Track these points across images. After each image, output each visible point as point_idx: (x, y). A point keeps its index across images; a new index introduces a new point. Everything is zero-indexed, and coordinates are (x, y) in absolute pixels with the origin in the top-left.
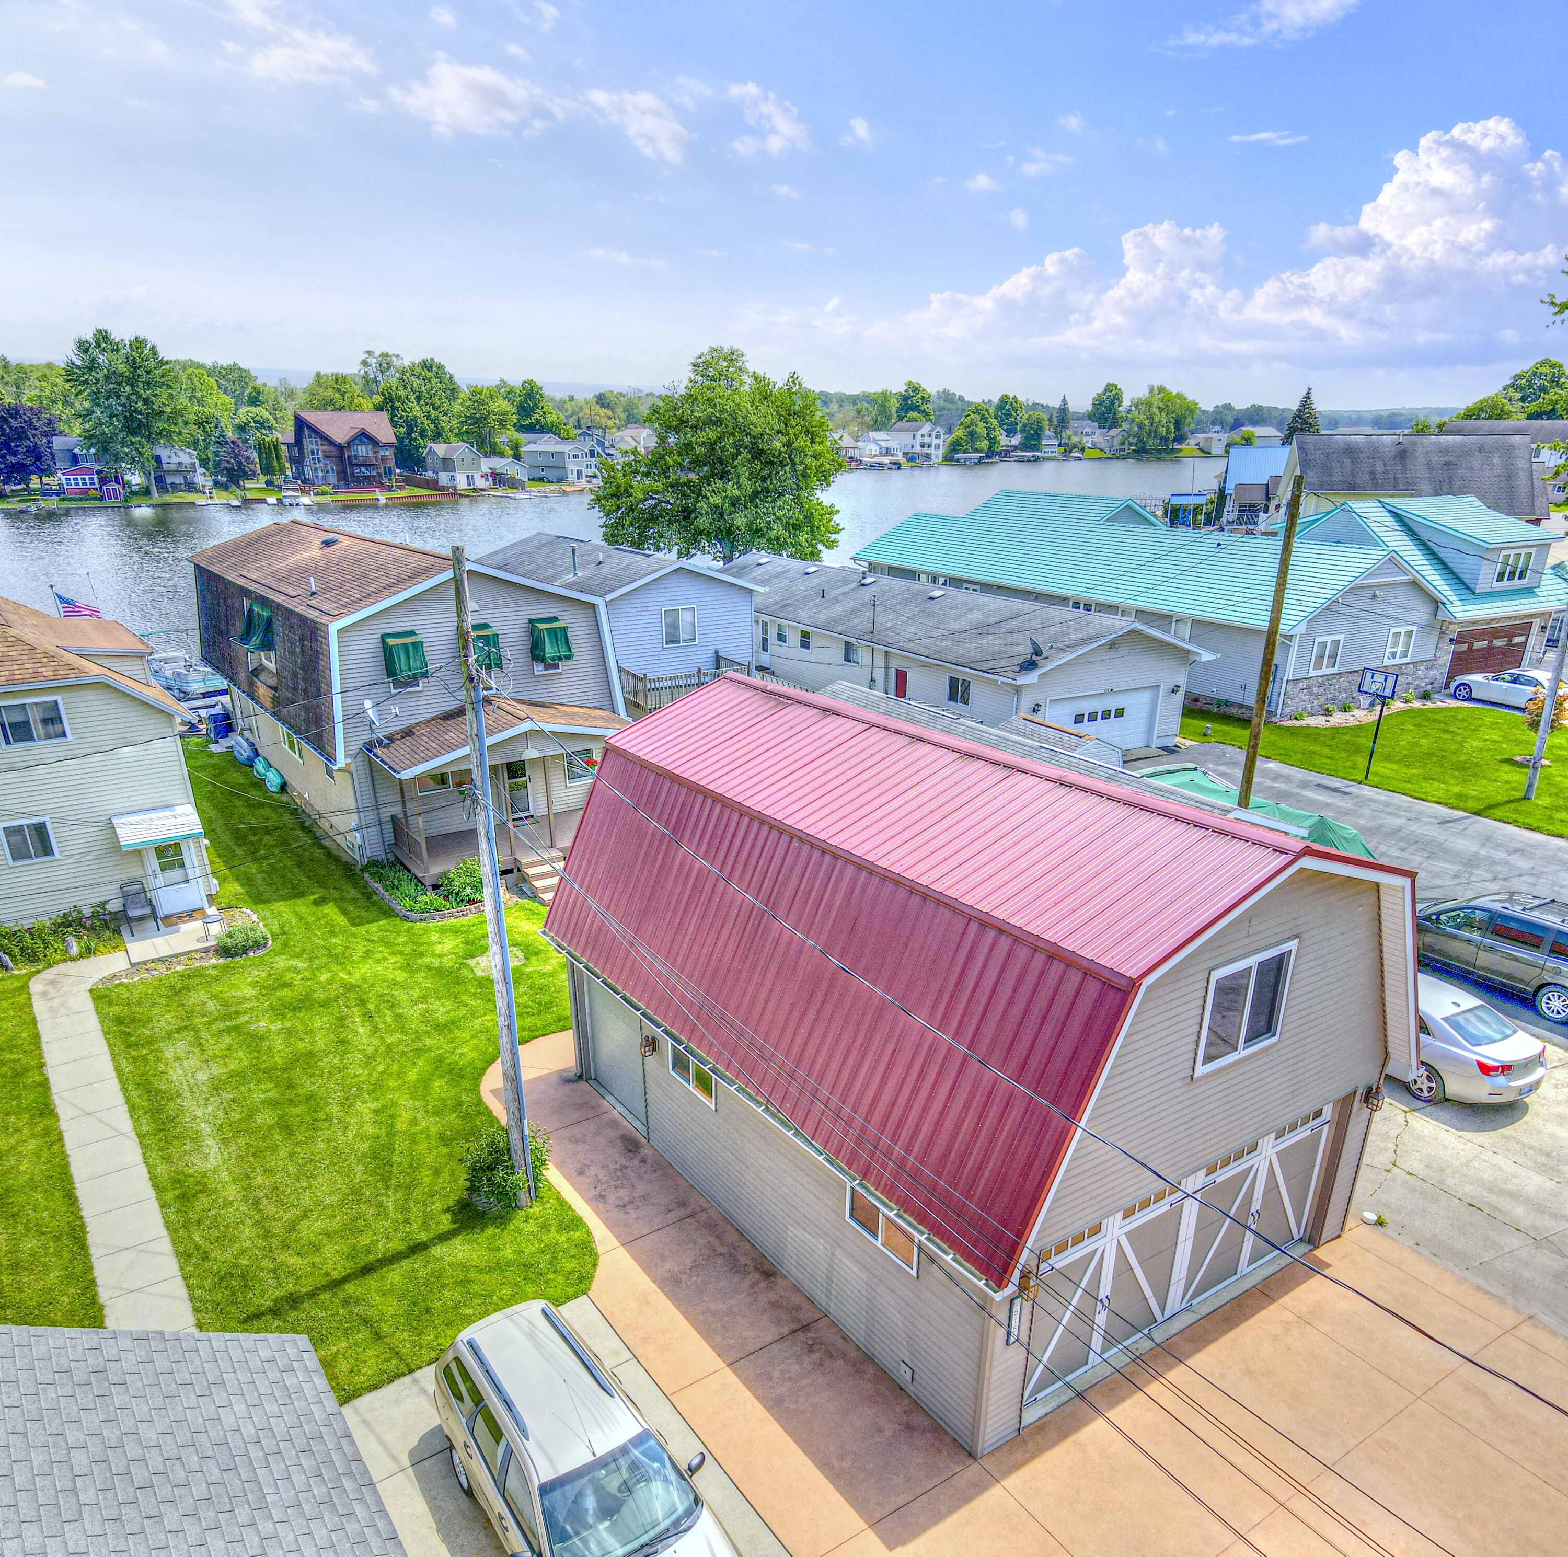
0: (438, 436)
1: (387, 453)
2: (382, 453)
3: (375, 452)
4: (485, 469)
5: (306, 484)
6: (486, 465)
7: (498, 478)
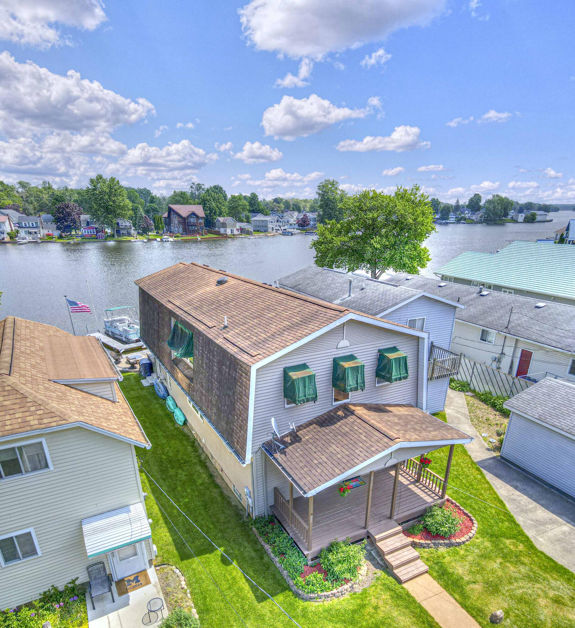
0: (220, 214)
1: (202, 221)
2: (200, 221)
3: (197, 221)
4: (238, 227)
5: (171, 233)
6: (238, 225)
7: (242, 230)
